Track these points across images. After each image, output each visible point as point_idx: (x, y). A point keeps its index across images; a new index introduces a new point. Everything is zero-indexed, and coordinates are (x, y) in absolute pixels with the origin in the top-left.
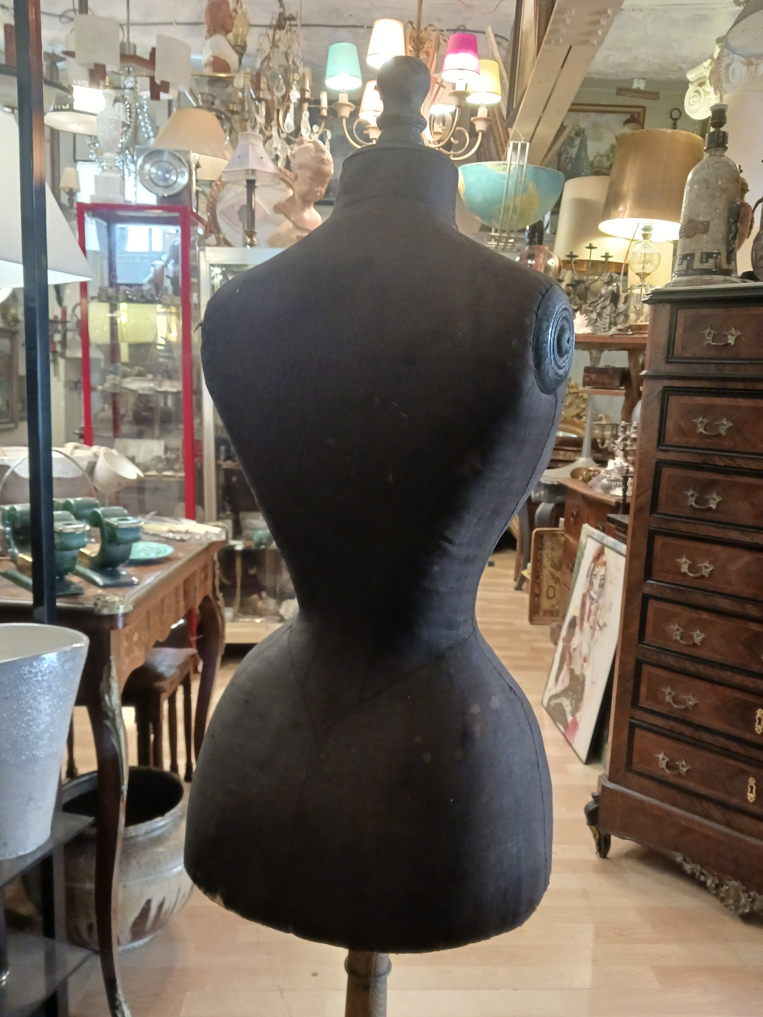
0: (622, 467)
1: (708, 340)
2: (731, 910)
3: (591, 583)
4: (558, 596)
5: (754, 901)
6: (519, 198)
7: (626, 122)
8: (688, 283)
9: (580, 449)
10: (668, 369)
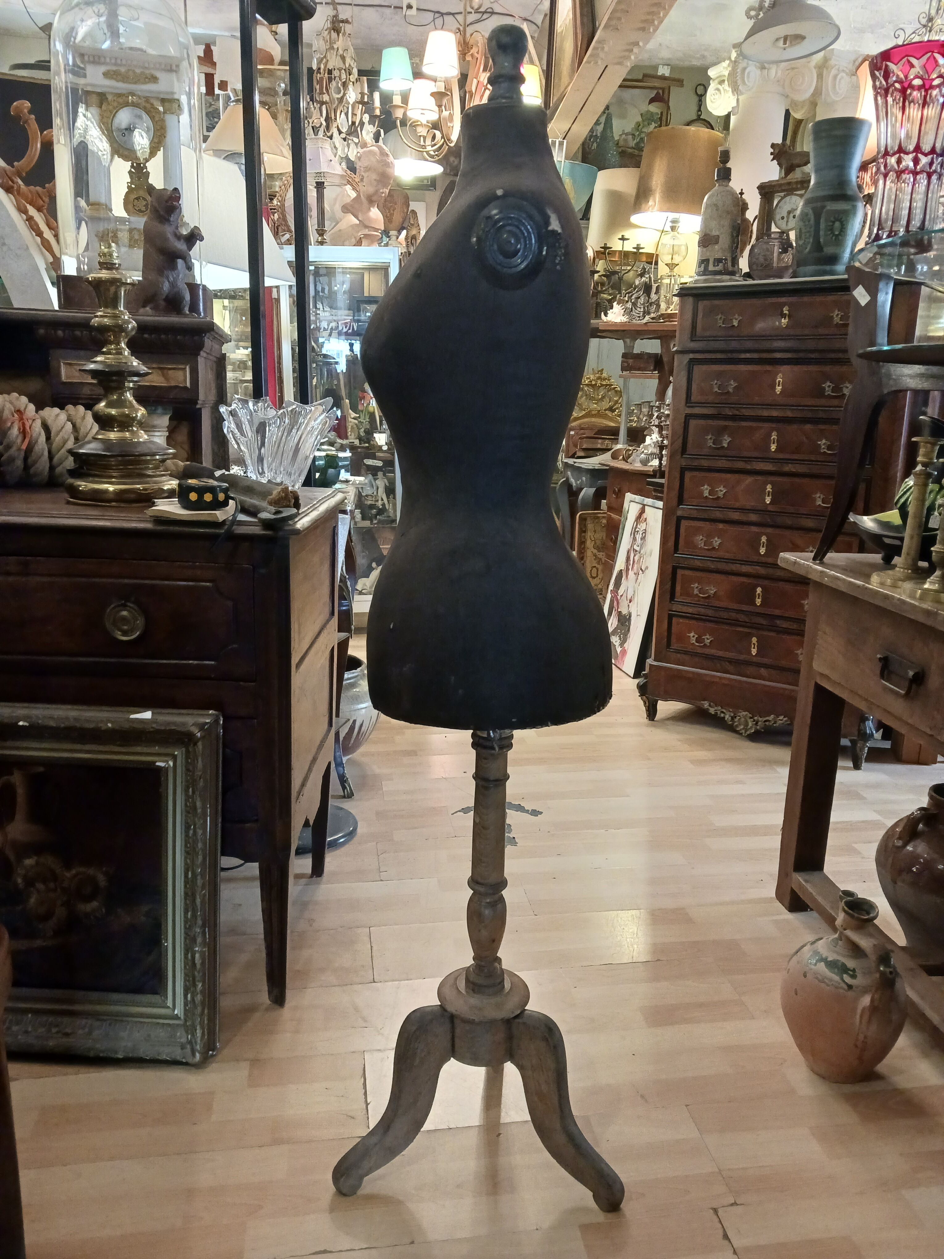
0: (658, 441)
1: (720, 323)
2: (741, 735)
3: (635, 539)
4: (600, 576)
5: (756, 724)
7: (652, 101)
8: (706, 281)
9: (616, 436)
10: (693, 345)
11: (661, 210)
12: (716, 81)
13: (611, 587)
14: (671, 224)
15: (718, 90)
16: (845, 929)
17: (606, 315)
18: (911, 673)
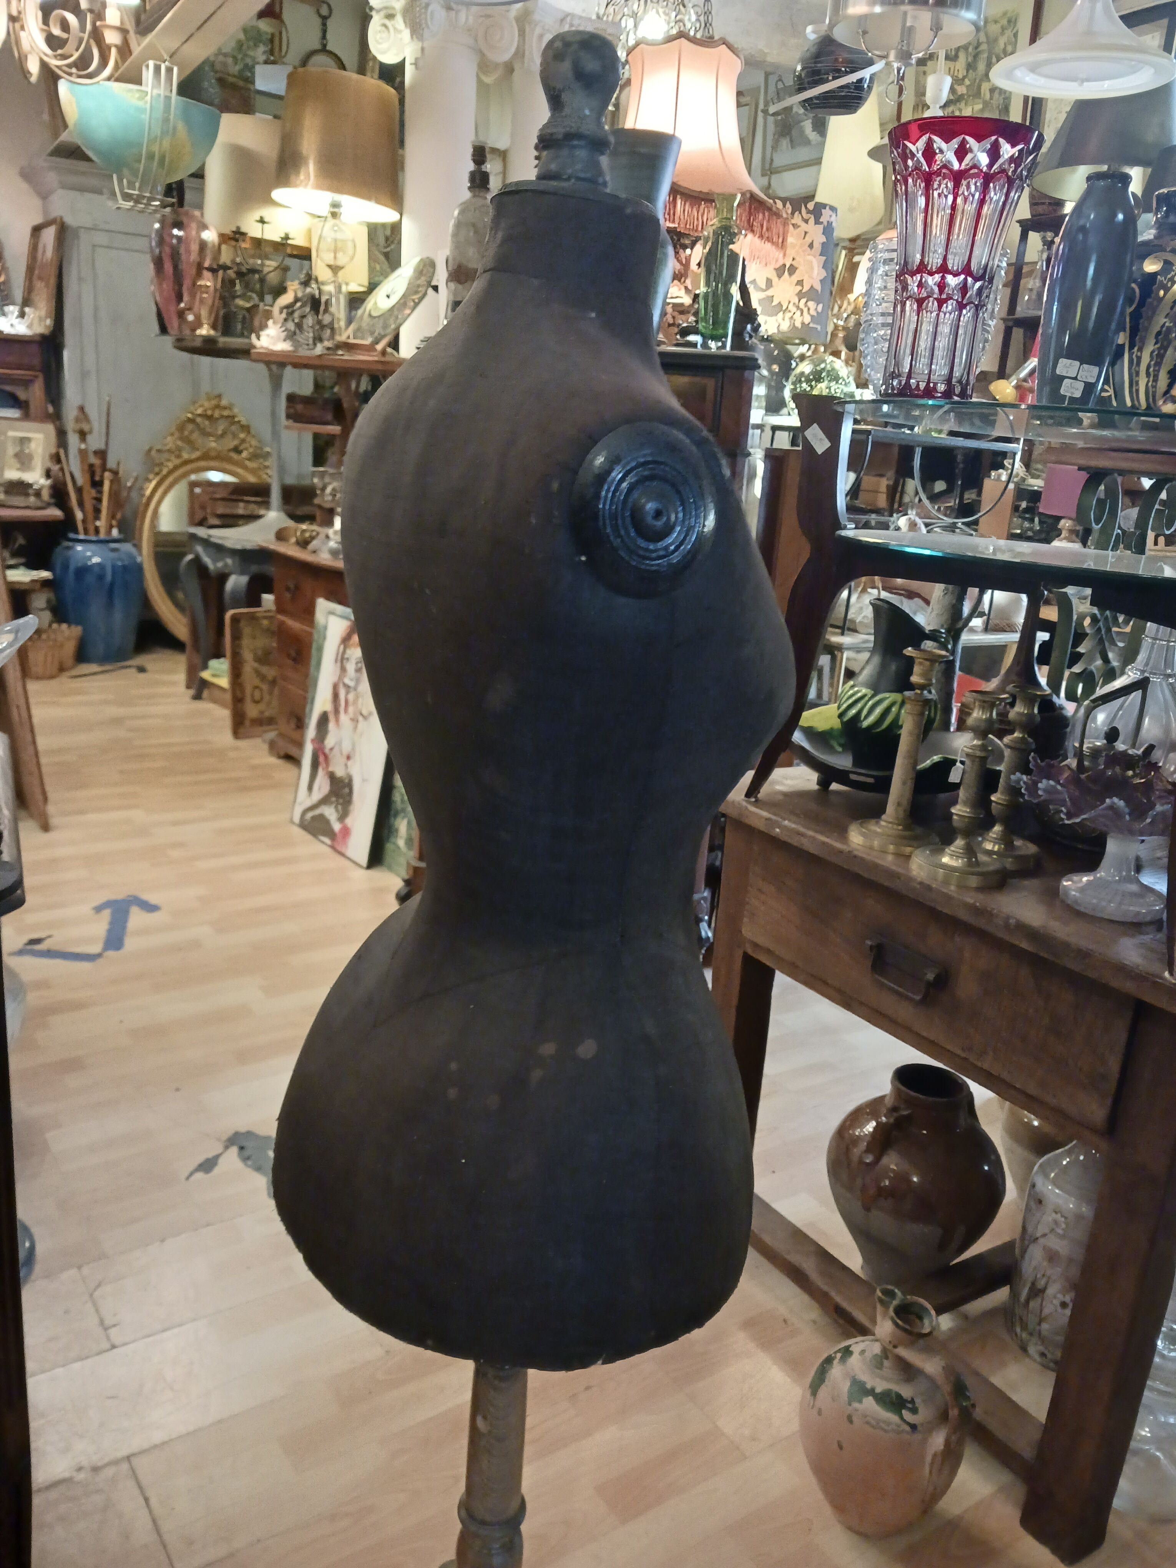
3: (343, 669)
4: (267, 697)
6: (166, 144)
9: (266, 499)
11: (316, 187)
12: (382, 13)
13: (311, 734)
14: (331, 209)
15: (385, 26)
16: (895, 1347)
17: (258, 338)
18: (930, 976)
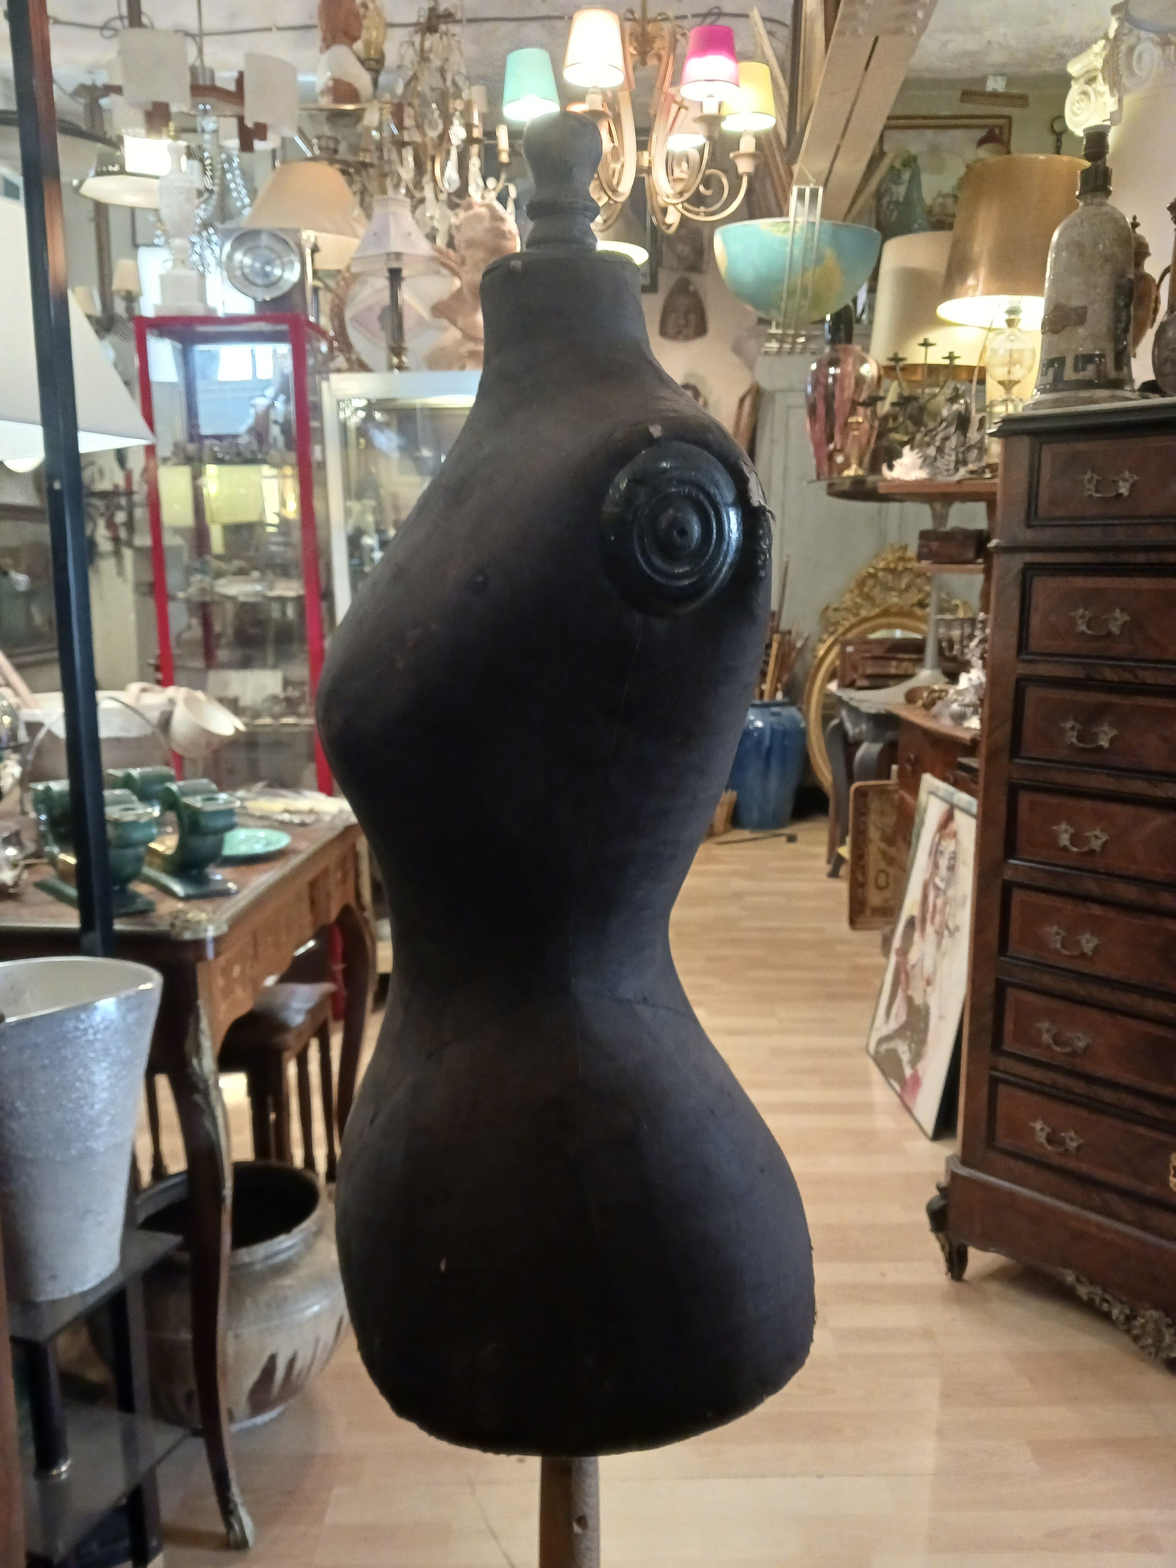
0: (980, 685)
1: (1090, 490)
2: (1150, 1354)
3: (936, 866)
4: (890, 885)
6: (810, 274)
8: (1056, 403)
9: (922, 657)
10: (1029, 536)
11: (988, 292)
12: (1082, 80)
13: (897, 942)
14: (1006, 317)
15: (1085, 93)
17: (890, 468)
